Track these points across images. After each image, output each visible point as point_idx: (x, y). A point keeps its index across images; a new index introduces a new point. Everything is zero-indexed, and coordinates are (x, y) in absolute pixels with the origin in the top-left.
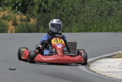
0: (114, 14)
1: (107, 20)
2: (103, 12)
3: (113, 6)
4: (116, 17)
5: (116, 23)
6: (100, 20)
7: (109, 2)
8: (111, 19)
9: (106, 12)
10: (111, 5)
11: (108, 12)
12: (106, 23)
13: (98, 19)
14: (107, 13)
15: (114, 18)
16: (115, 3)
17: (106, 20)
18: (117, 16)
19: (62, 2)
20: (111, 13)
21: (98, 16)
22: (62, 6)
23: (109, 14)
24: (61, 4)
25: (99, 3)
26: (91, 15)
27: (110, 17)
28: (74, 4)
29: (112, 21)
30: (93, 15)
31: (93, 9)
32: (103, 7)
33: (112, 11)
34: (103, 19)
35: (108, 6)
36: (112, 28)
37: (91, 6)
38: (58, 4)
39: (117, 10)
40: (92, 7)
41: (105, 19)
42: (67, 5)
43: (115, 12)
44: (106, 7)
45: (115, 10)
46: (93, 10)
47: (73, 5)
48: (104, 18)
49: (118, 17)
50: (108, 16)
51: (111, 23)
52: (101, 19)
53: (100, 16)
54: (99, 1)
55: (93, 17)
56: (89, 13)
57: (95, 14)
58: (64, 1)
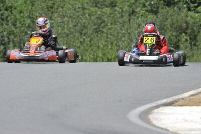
0: (105, 30)
1: (92, 42)
2: (85, 27)
3: (103, 16)
4: (109, 36)
5: (110, 47)
6: (81, 42)
7: (97, 8)
8: (101, 39)
9: (91, 26)
10: (99, 15)
11: (95, 27)
12: (91, 46)
13: (78, 39)
14: (93, 29)
15: (105, 38)
16: (108, 11)
17: (90, 42)
18: (111, 34)
19: (13, 9)
20: (101, 29)
21: (77, 34)
22: (13, 17)
23: (97, 31)
24: (10, 13)
25: (78, 12)
26: (65, 33)
27: (99, 35)
28: (34, 13)
29: (102, 44)
30: (67, 32)
31: (68, 22)
32: (86, 18)
33: (102, 25)
34: (86, 40)
35: (95, 17)
36: (103, 56)
37: (64, 16)
38: (6, 12)
39: (112, 24)
40: (66, 19)
41: (89, 39)
42: (22, 15)
43: (108, 27)
44: (91, 19)
45: (108, 23)
46: (68, 25)
47: (33, 14)
48: (87, 38)
49: (113, 36)
50: (95, 35)
51: (101, 46)
52: (82, 40)
53: (81, 34)
54: (79, 8)
55: (67, 35)
56: (60, 29)
57: (72, 30)
58: (15, 9)
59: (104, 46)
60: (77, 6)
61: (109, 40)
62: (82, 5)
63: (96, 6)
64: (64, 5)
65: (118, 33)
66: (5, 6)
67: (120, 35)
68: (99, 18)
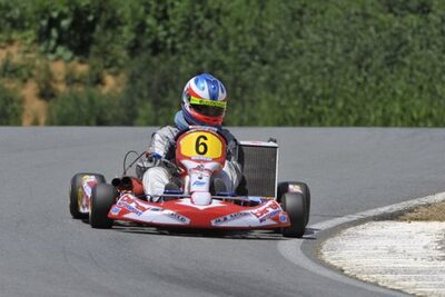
0: (407, 60)
1: (382, 84)
2: (368, 54)
3: (405, 31)
4: (416, 72)
5: (416, 95)
6: (359, 84)
7: (391, 16)
8: (399, 78)
9: (380, 52)
10: (398, 29)
11: (387, 54)
12: (378, 92)
13: (352, 78)
14: (382, 57)
15: (408, 76)
16: (415, 22)
17: (377, 84)
18: (419, 68)
19: (222, 17)
20: (400, 58)
21: (352, 68)
22: (221, 31)
23: (391, 62)
24: (214, 24)
25: (354, 22)
26: (326, 65)
27: (395, 71)
28: (265, 24)
29: (401, 88)
30: (332, 63)
31: (334, 42)
32: (370, 35)
33: (403, 49)
34: (369, 79)
35: (388, 33)
36: (402, 113)
37: (326, 31)
38: (207, 21)
39: (422, 48)
40: (330, 36)
41: (374, 78)
42: (240, 28)
43: (413, 54)
44: (380, 37)
45: (414, 45)
46: (334, 47)
47: (261, 27)
48: (371, 75)
49: (424, 71)
50: (388, 70)
51: (400, 92)
52: (361, 80)
53: (360, 67)
54: (357, 14)
55: (331, 70)
56: (316, 56)
57: (341, 59)
58: (227, 14)
59: (405, 92)
60: (353, 11)
61: (414, 80)
62: (363, 8)
63: (391, 11)
64: (327, 8)
65: (434, 66)
66: (206, 10)
67: (439, 70)
68: (395, 35)
